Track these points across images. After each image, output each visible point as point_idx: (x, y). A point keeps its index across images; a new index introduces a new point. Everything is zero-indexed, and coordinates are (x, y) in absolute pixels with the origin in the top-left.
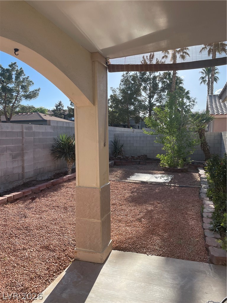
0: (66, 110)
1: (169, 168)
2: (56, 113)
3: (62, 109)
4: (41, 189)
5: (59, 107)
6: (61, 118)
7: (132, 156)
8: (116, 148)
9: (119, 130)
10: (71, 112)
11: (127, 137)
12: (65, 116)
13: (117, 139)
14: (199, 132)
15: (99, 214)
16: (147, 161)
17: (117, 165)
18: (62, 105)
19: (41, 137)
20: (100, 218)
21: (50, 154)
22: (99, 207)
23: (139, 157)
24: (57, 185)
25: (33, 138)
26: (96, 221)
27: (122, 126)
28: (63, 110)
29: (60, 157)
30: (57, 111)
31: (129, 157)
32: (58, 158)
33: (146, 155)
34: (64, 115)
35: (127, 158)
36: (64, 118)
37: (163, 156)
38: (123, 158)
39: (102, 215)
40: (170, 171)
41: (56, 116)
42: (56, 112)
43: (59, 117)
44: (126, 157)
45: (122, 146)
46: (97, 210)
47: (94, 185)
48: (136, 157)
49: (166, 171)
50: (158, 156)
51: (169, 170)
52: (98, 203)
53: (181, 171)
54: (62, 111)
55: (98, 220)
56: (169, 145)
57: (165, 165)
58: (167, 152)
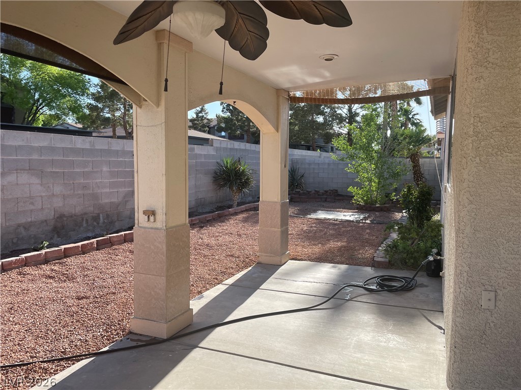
0: (212, 119)
1: (364, 206)
2: (196, 124)
3: (205, 118)
4: (207, 219)
5: (200, 115)
6: (204, 132)
7: (315, 191)
8: (294, 179)
9: (299, 153)
10: (221, 123)
11: (310, 163)
12: (210, 128)
13: (295, 166)
14: (411, 158)
15: (280, 224)
16: (337, 198)
17: (294, 202)
18: (205, 111)
19: (203, 160)
20: (280, 227)
21: (212, 181)
22: (280, 218)
23: (326, 192)
24: (224, 217)
25: (194, 161)
26: (276, 229)
27: (305, 147)
28: (208, 119)
29: (224, 186)
30: (198, 121)
31: (311, 191)
32: (221, 187)
33: (337, 190)
34: (208, 127)
35: (309, 192)
36: (209, 133)
37: (356, 189)
38: (303, 193)
39: (282, 226)
40: (366, 210)
41: (196, 129)
42: (195, 122)
43: (200, 130)
44: (307, 191)
45: (303, 176)
46: (278, 221)
47: (276, 200)
48: (321, 191)
49: (360, 209)
50: (350, 189)
51: (364, 208)
52: (279, 215)
53: (380, 209)
54: (205, 121)
55: (278, 228)
56: (366, 175)
57: (360, 202)
58: (364, 185)
